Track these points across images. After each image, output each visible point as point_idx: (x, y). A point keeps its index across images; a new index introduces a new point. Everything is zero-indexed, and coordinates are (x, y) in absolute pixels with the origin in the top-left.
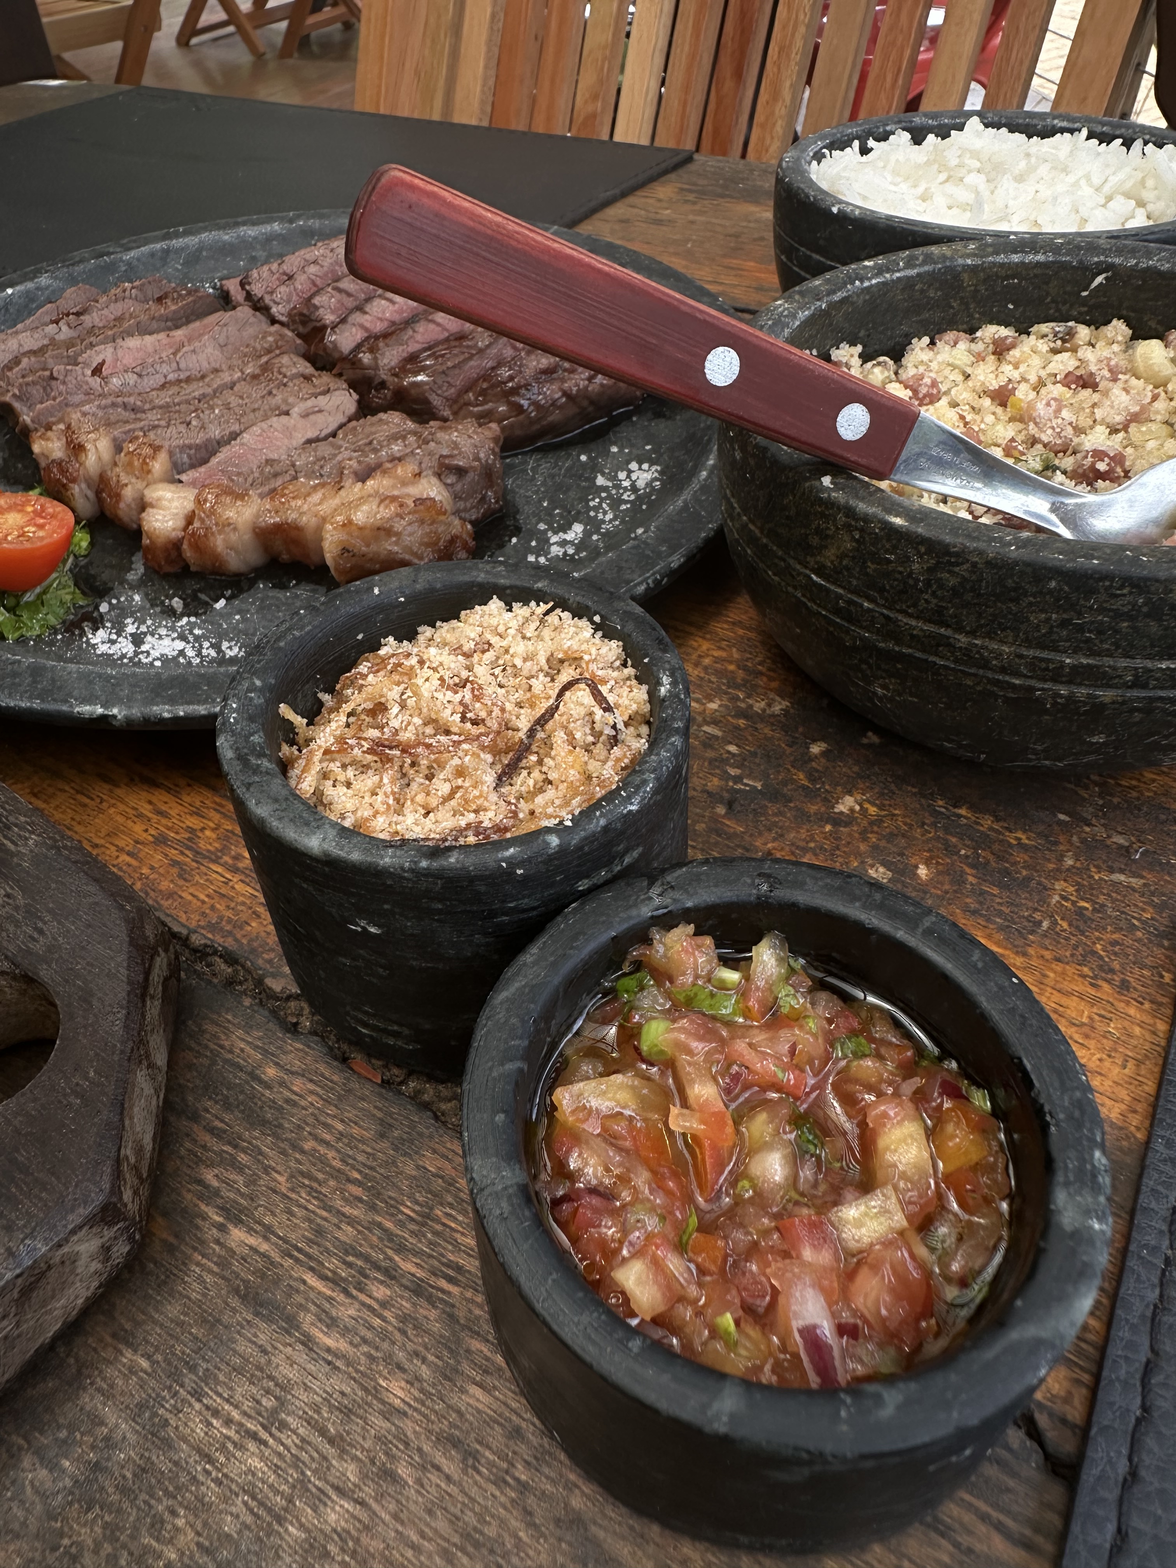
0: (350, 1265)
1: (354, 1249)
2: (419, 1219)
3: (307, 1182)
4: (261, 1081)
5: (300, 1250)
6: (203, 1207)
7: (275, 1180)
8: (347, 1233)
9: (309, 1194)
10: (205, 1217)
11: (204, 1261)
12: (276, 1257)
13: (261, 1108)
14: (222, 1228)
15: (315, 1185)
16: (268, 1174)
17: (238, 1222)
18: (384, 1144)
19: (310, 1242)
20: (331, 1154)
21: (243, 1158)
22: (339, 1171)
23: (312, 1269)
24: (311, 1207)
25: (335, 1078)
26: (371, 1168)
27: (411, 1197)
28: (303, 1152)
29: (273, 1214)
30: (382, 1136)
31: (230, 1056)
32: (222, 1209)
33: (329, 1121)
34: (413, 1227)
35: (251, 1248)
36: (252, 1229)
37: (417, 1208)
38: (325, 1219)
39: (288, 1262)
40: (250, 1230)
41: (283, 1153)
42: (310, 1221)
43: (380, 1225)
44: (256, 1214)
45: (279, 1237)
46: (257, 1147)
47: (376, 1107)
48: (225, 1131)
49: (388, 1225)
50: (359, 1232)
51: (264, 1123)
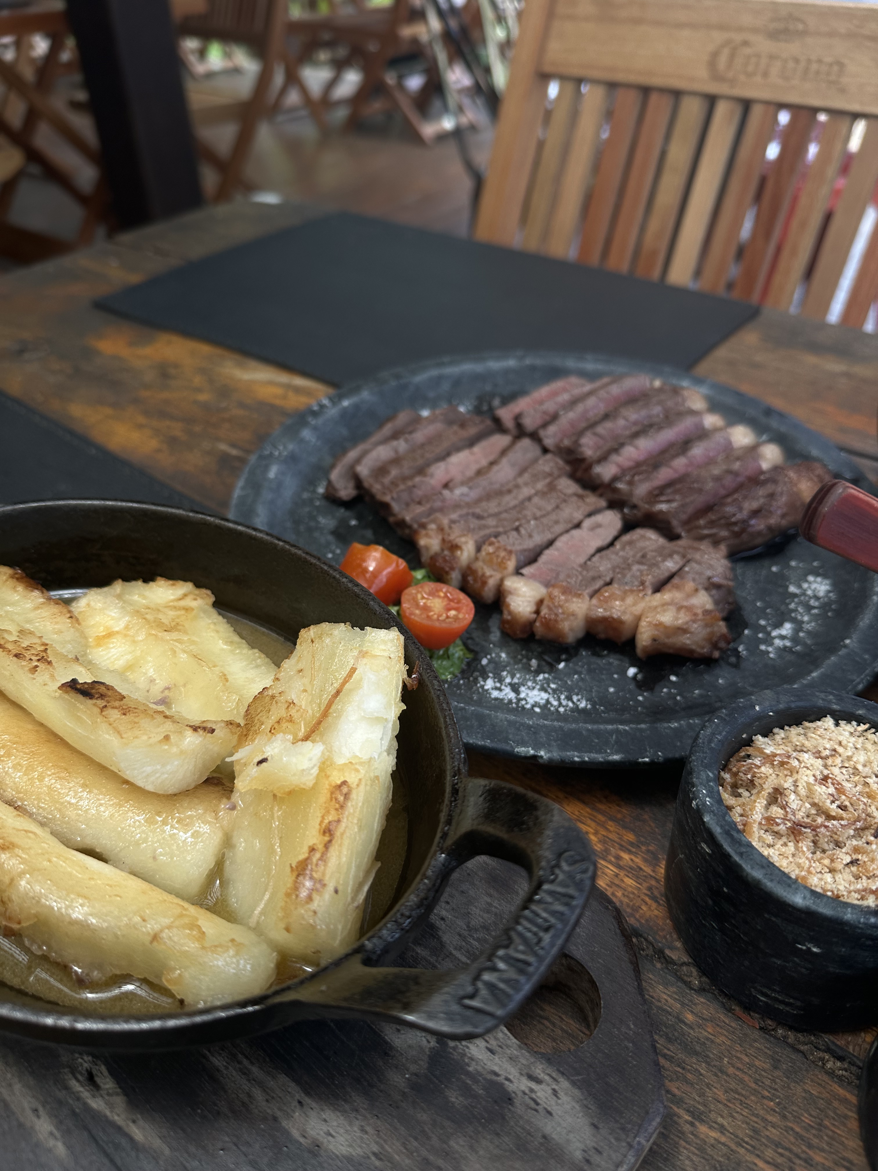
0: (781, 1155)
1: (780, 1143)
2: (816, 1126)
3: (737, 1096)
4: (685, 1024)
5: (747, 1143)
6: (676, 1109)
7: (715, 1094)
8: (773, 1133)
9: (741, 1105)
10: (679, 1117)
11: (688, 1146)
12: (733, 1146)
13: (691, 1042)
14: (692, 1124)
15: (743, 1099)
16: (710, 1089)
17: (702, 1121)
18: (777, 1073)
19: (751, 1137)
20: (746, 1078)
21: (689, 1076)
22: (755, 1090)
23: (758, 1156)
24: (744, 1113)
25: (733, 1025)
26: (775, 1090)
27: (807, 1111)
28: (728, 1075)
29: (722, 1117)
30: (776, 1068)
31: (659, 1004)
32: (688, 1111)
33: (739, 1055)
34: (814, 1132)
35: (715, 1139)
36: (712, 1126)
37: (813, 1119)
38: (756, 1123)
39: (742, 1151)
40: (711, 1127)
41: (716, 1075)
42: (747, 1124)
43: (792, 1129)
44: (711, 1116)
45: (731, 1133)
46: (697, 1070)
47: (765, 1047)
48: (673, 1057)
49: (798, 1129)
50: (781, 1133)
51: (697, 1053)
